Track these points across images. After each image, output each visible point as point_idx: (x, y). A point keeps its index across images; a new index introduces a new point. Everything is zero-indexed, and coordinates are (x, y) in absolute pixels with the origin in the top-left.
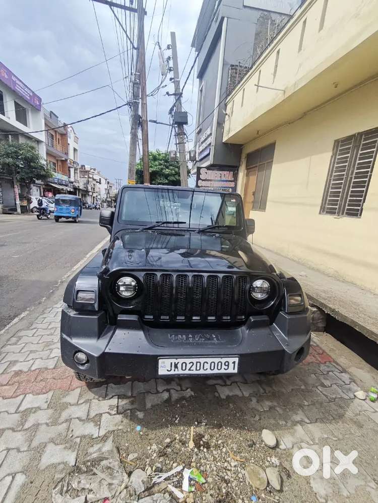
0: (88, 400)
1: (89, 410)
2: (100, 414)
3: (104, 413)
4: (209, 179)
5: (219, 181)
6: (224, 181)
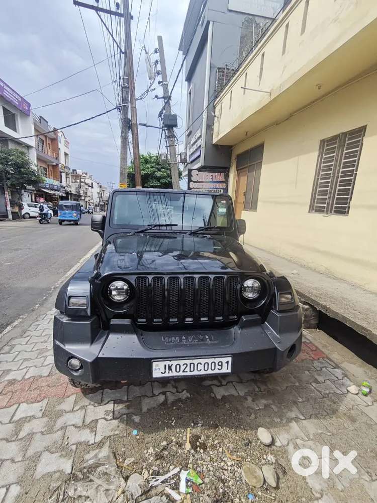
0: (84, 406)
1: (84, 417)
2: (95, 420)
3: (100, 419)
4: (201, 180)
5: (211, 182)
6: (215, 182)
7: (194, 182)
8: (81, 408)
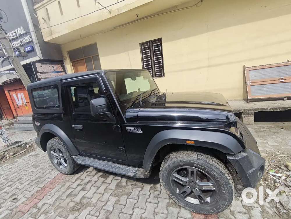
0: (231, 213)
1: (240, 213)
2: (243, 206)
3: (242, 204)
4: (46, 71)
5: (53, 72)
6: (57, 72)
7: (41, 73)
8: (233, 215)
